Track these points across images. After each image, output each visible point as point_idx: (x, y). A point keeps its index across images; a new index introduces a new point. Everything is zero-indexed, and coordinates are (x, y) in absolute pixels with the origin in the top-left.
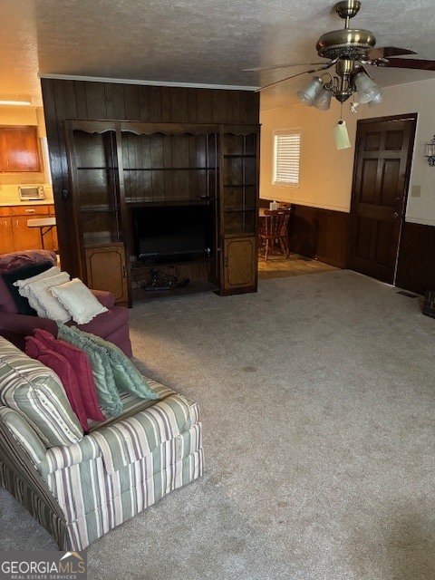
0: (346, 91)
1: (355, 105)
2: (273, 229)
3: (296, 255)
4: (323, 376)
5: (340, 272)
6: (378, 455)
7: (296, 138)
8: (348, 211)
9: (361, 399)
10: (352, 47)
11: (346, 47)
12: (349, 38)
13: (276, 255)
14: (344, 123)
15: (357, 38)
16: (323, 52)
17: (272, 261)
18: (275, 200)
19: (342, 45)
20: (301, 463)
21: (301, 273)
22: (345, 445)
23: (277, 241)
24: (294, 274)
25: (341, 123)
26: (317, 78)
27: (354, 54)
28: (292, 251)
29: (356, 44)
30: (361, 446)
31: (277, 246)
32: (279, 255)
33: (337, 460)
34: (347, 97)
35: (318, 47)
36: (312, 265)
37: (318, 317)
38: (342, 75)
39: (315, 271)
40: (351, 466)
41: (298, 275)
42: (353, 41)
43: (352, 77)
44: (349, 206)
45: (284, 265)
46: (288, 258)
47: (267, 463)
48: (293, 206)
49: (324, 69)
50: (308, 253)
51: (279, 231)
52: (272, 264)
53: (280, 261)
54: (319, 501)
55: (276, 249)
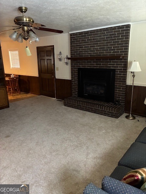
0: (27, 37)
1: (31, 41)
2: (13, 84)
3: (23, 93)
4: (35, 132)
5: (38, 96)
6: (54, 154)
7: (17, 52)
8: (38, 76)
9: (48, 137)
10: (26, 22)
11: (24, 22)
12: (25, 19)
13: (15, 93)
14: (28, 47)
15: (28, 19)
16: (17, 23)
17: (15, 95)
18: (13, 74)
19: (23, 21)
20: (29, 165)
21: (25, 98)
22: (44, 153)
23: (15, 88)
24: (22, 99)
25: (27, 47)
26: (15, 32)
27: (27, 25)
28: (21, 91)
29: (27, 21)
30: (49, 152)
31: (16, 90)
32: (16, 93)
33: (41, 160)
34: (28, 39)
35: (15, 21)
36: (29, 95)
37: (32, 112)
38: (25, 32)
39: (30, 97)
40: (46, 160)
41: (24, 99)
42: (26, 20)
43: (28, 32)
44: (38, 75)
45: (19, 96)
46: (20, 94)
47: (17, 169)
48: (19, 76)
49: (18, 29)
50: (27, 91)
51: (15, 85)
52: (15, 97)
53: (17, 95)
54: (36, 176)
55: (15, 91)
